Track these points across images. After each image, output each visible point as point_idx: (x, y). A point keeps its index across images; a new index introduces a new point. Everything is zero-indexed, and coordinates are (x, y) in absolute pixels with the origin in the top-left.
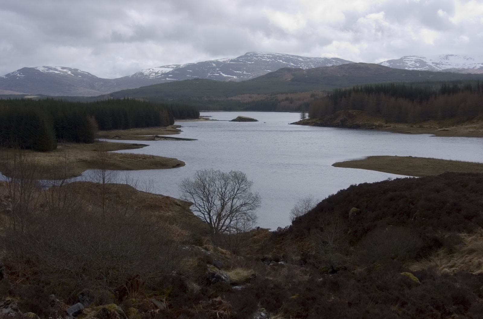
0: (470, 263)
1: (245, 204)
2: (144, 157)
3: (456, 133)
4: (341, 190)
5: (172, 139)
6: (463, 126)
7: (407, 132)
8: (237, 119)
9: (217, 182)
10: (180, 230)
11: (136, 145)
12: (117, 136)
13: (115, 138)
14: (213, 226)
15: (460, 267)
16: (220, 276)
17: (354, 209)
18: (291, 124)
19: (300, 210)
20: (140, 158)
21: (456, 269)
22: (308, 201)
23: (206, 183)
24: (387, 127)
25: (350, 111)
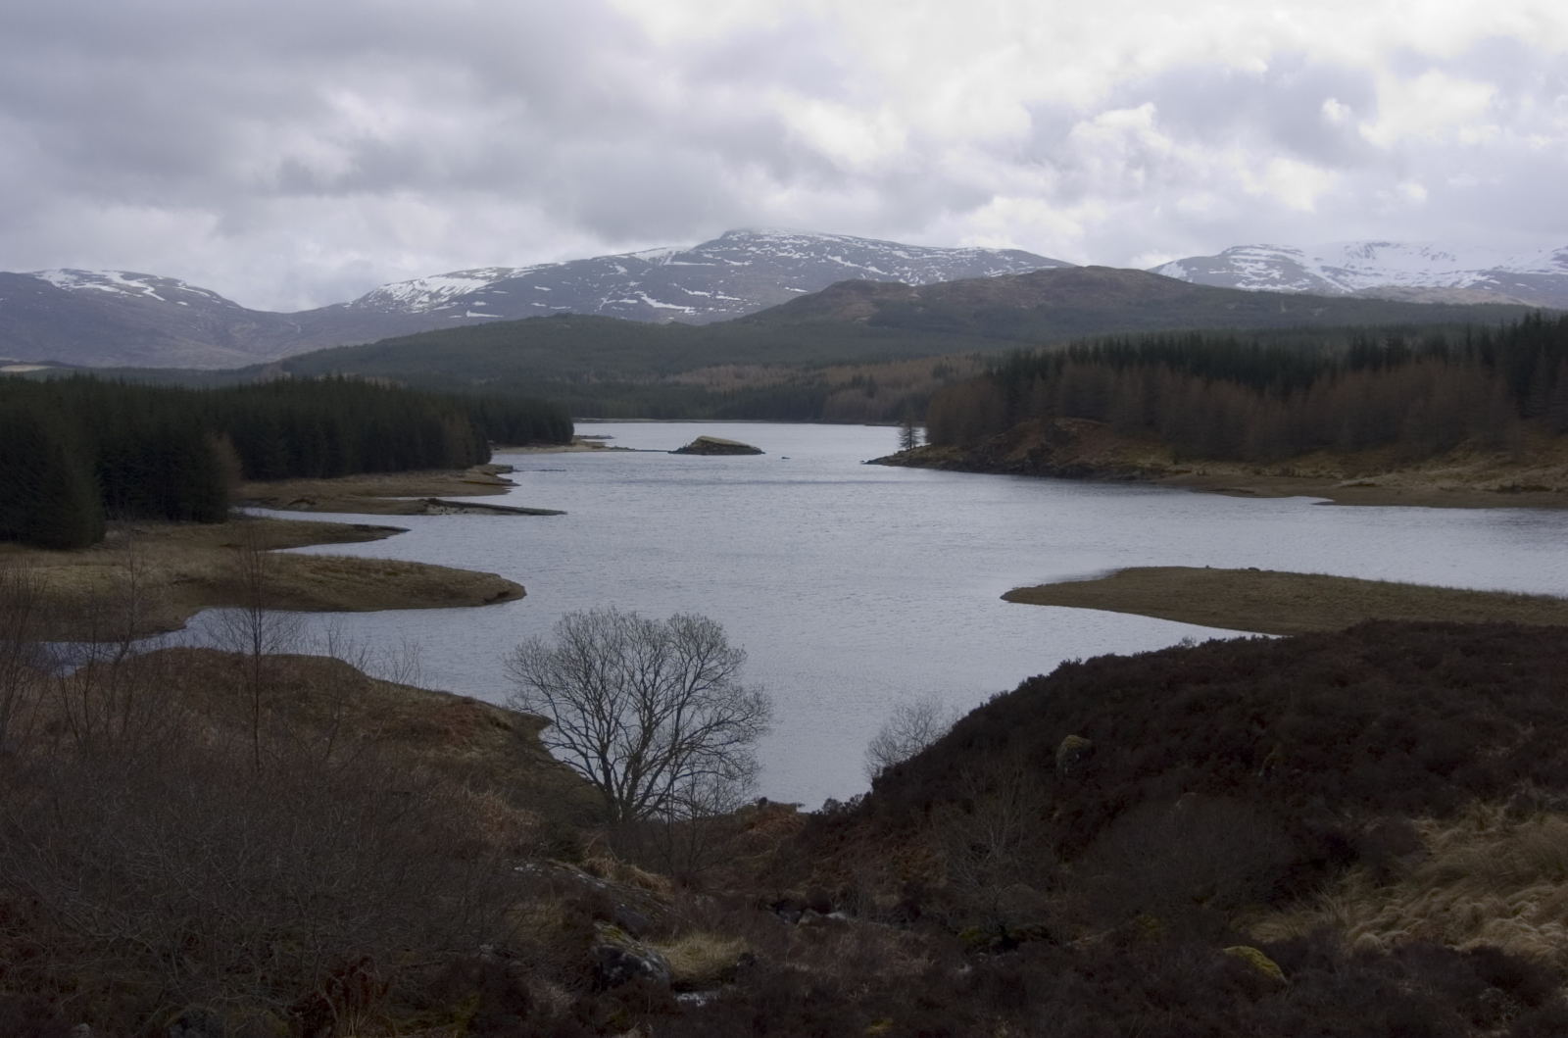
0: (1447, 915)
1: (720, 724)
2: (393, 569)
3: (1399, 493)
4: (1030, 679)
5: (483, 510)
6: (1422, 472)
7: (1241, 491)
8: (695, 446)
9: (629, 653)
10: (507, 810)
11: (365, 528)
12: (302, 501)
13: (295, 506)
14: (616, 795)
15: (1413, 927)
16: (636, 959)
17: (1072, 740)
18: (870, 462)
19: (898, 744)
20: (377, 571)
21: (1401, 936)
22: (924, 713)
23: (593, 653)
24: (1178, 472)
25: (1060, 422)
